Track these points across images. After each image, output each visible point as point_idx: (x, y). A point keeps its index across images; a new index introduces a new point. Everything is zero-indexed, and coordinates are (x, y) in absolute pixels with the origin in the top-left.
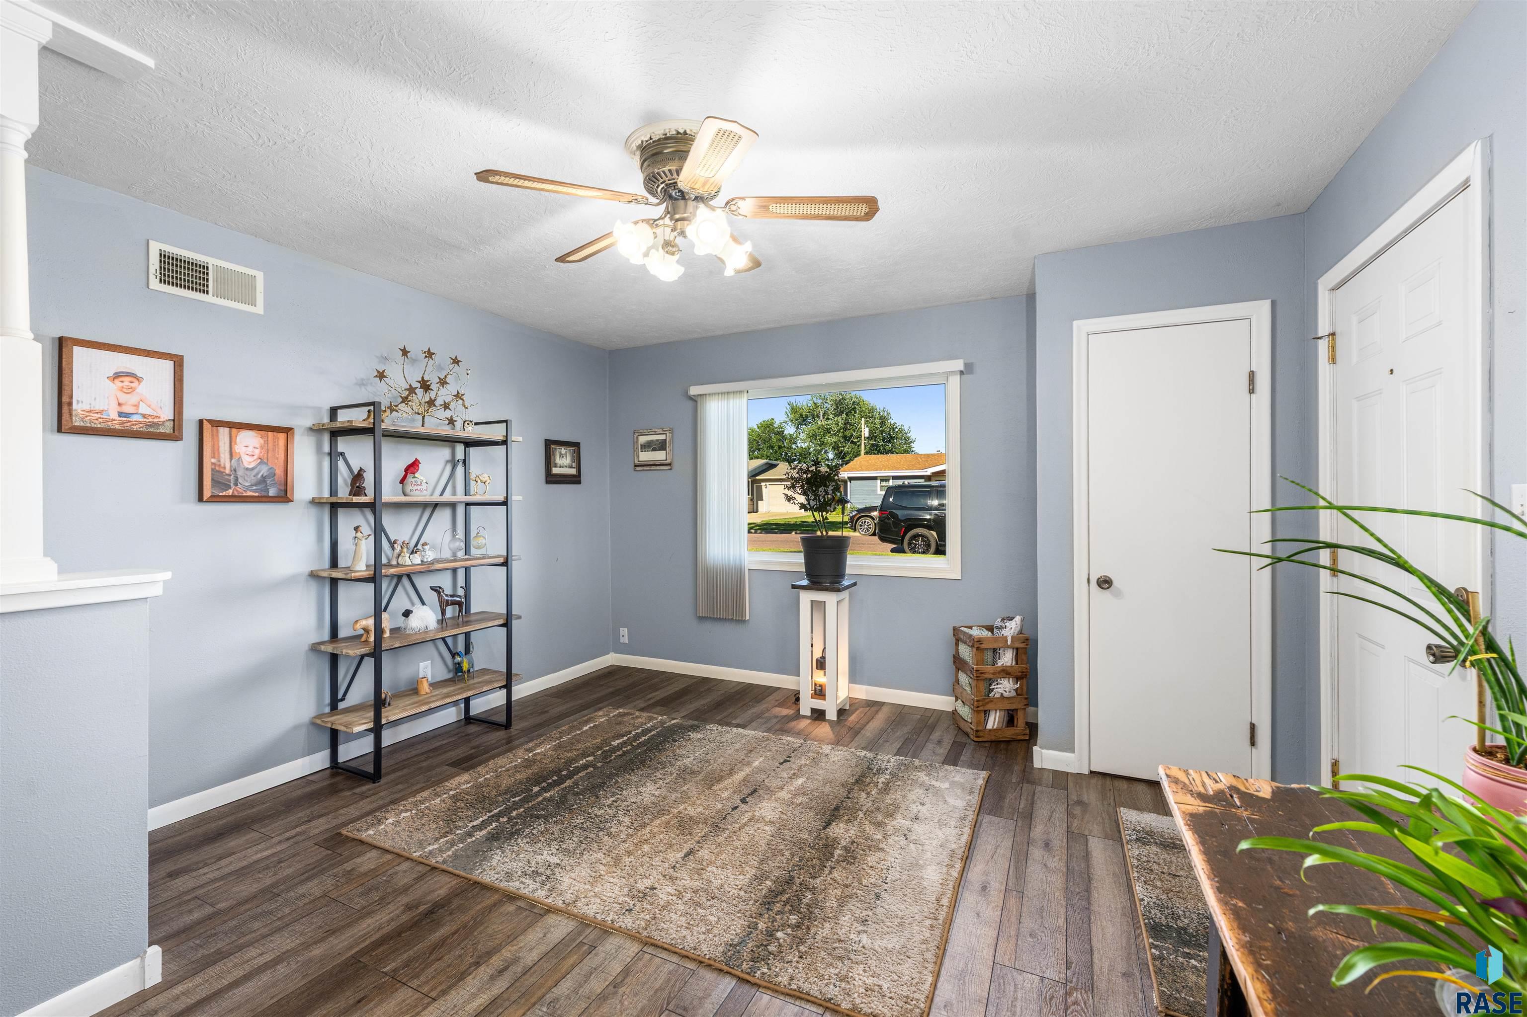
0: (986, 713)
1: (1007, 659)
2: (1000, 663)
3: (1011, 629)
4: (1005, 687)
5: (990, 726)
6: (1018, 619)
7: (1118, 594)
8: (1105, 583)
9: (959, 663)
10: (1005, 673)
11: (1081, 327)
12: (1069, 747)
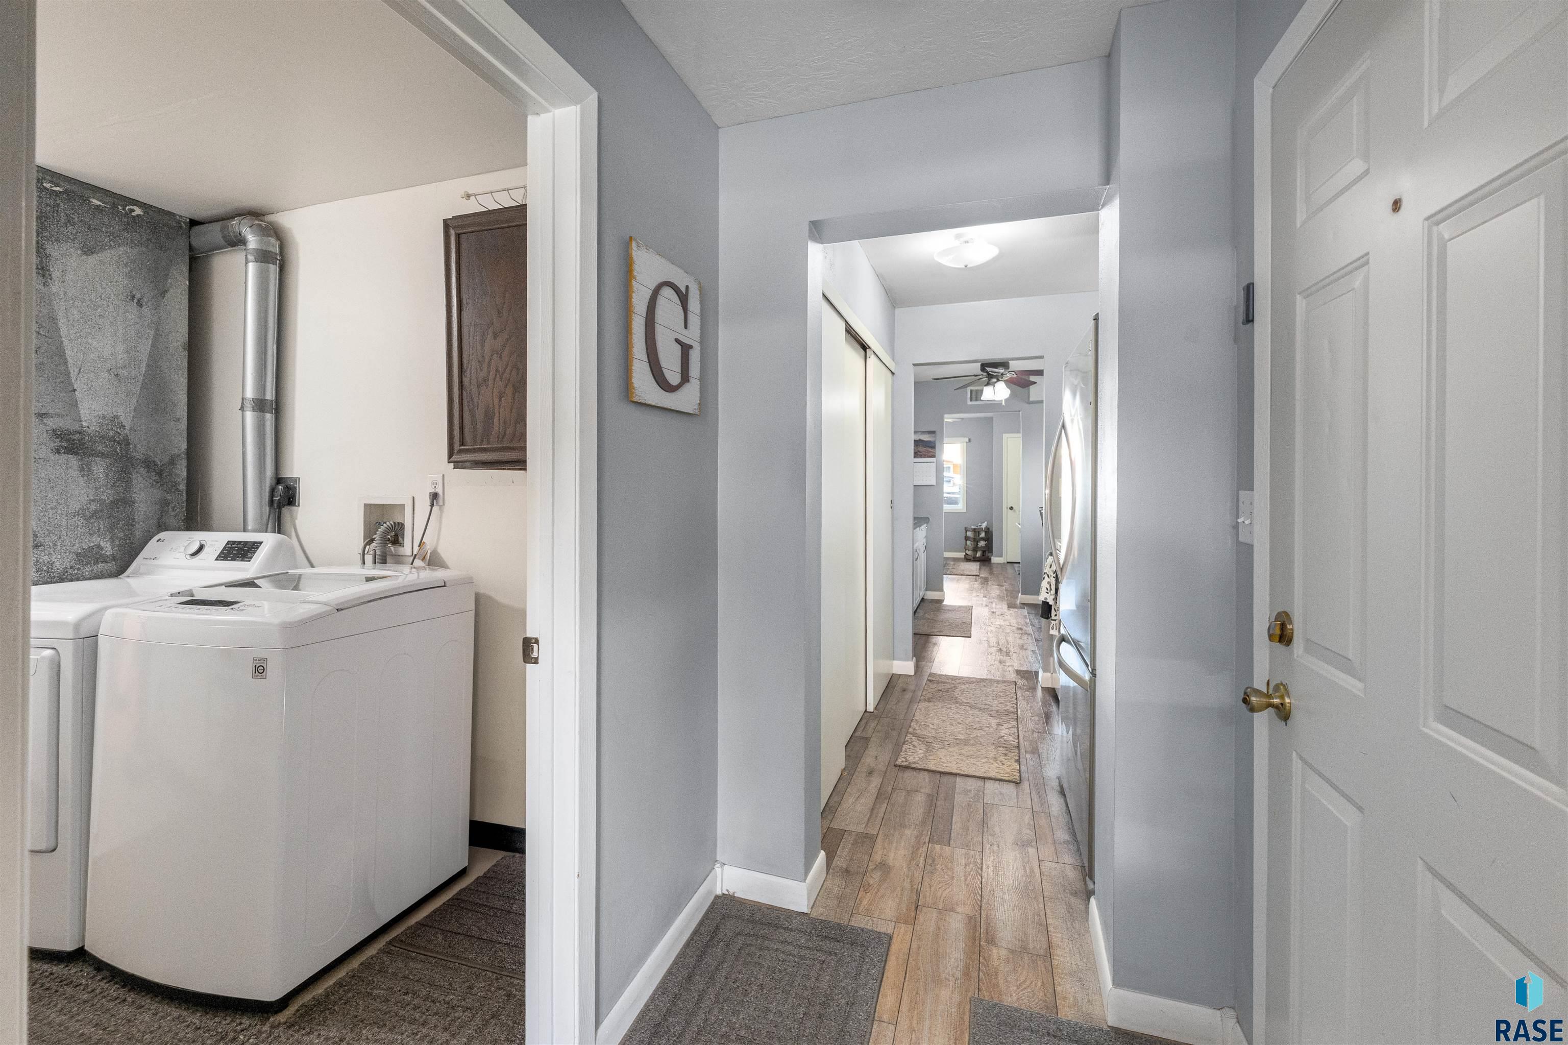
0: (977, 552)
1: (983, 535)
2: (981, 536)
3: (984, 525)
4: (982, 544)
5: (977, 556)
6: (986, 523)
7: (1015, 511)
8: (1011, 508)
9: (967, 538)
10: (982, 539)
11: (1005, 436)
12: (1001, 556)
